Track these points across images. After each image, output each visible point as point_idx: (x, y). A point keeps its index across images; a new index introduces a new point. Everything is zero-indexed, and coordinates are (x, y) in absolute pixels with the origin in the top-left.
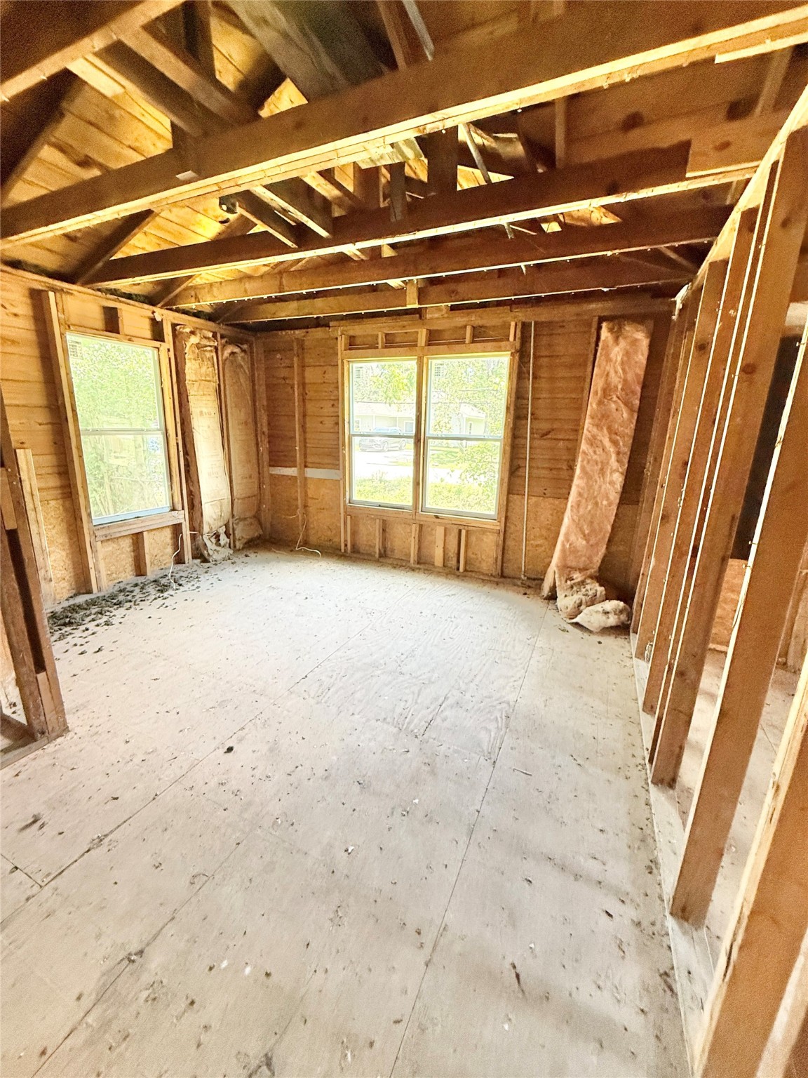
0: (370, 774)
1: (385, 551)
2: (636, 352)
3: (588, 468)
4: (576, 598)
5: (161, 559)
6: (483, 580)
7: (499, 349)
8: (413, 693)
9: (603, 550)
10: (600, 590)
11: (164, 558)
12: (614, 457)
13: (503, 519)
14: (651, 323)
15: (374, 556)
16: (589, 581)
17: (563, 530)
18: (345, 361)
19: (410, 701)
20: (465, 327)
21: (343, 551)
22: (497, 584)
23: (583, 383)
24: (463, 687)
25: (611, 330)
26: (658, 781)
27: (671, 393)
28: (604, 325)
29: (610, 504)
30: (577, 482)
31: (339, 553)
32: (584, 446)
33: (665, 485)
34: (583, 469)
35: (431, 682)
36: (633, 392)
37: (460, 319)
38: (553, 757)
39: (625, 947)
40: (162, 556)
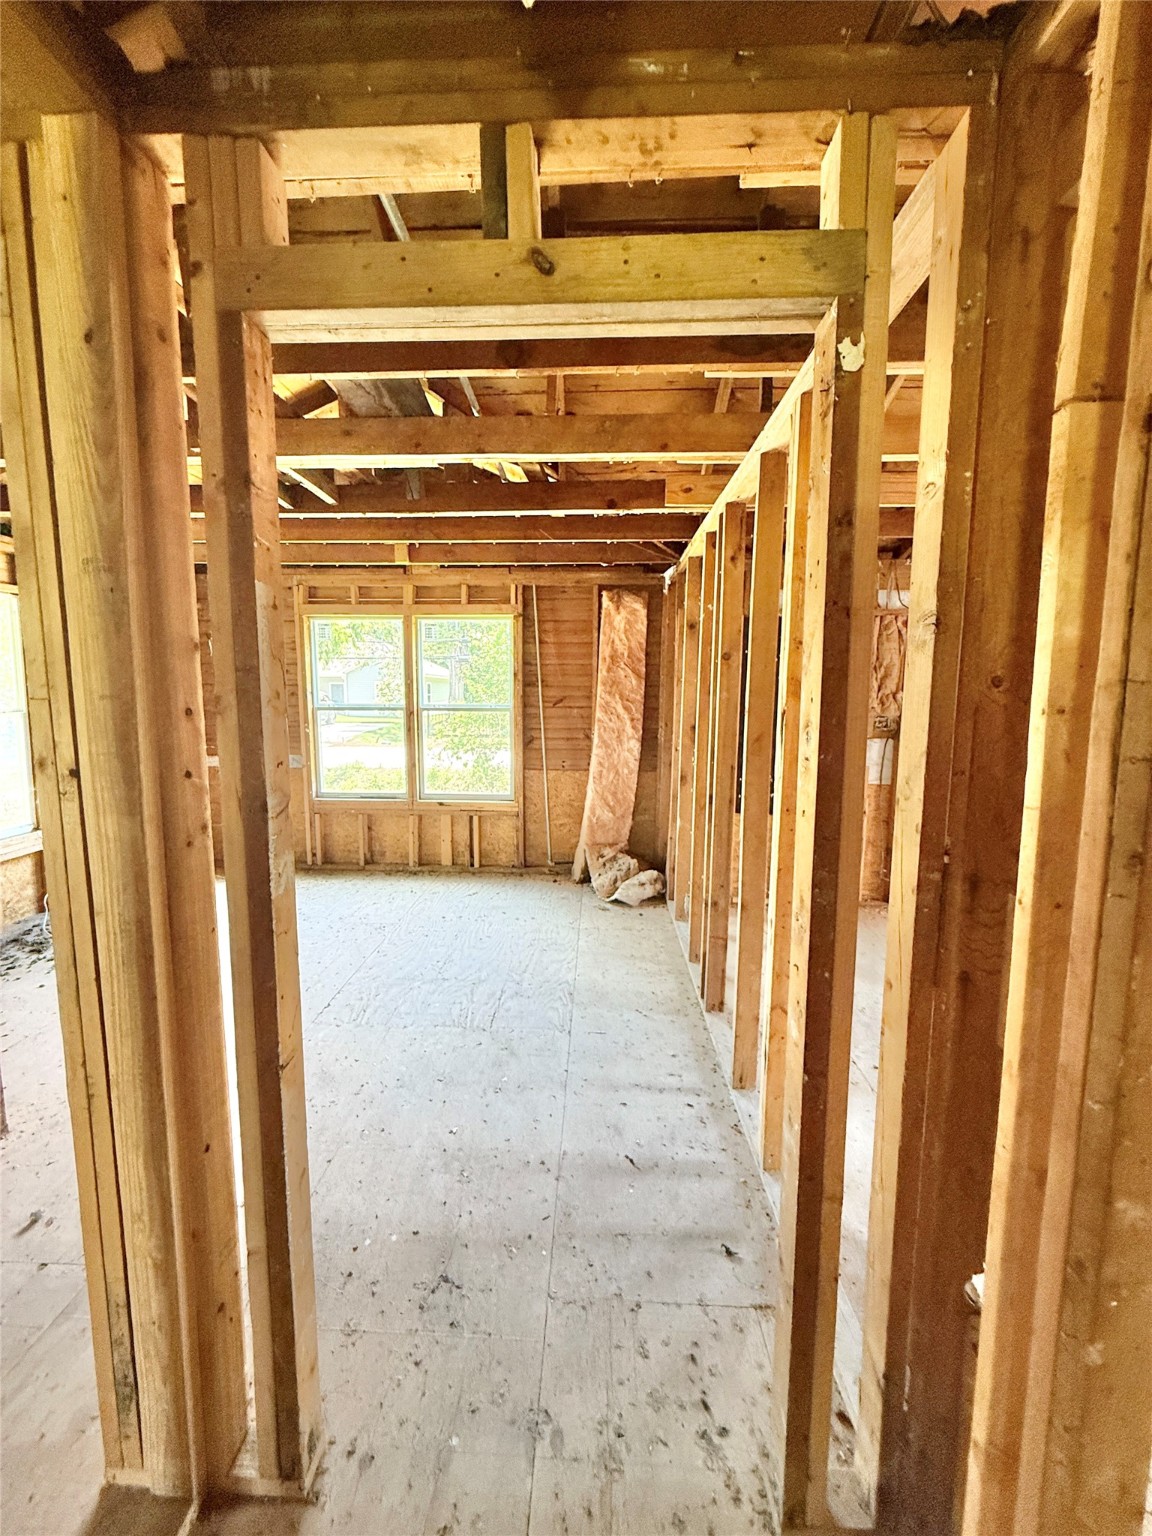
0: (447, 1070)
1: (372, 856)
2: (636, 622)
3: (606, 737)
4: (611, 875)
5: (17, 906)
6: (504, 874)
7: (501, 612)
8: (466, 994)
9: (629, 822)
10: (634, 862)
11: (20, 905)
12: (628, 722)
13: (521, 799)
14: (645, 595)
15: (358, 864)
16: (620, 855)
17: (588, 804)
18: (304, 617)
19: (465, 1002)
20: (459, 586)
21: (309, 862)
22: (521, 875)
23: (590, 648)
24: (517, 978)
25: (611, 600)
26: (711, 1009)
27: (672, 661)
28: (604, 593)
29: (631, 773)
30: (596, 751)
31: (304, 866)
32: (599, 714)
33: (680, 748)
34: (600, 736)
35: (481, 981)
36: (640, 660)
37: (453, 578)
38: (621, 1015)
39: (705, 1120)
40: (18, 902)
